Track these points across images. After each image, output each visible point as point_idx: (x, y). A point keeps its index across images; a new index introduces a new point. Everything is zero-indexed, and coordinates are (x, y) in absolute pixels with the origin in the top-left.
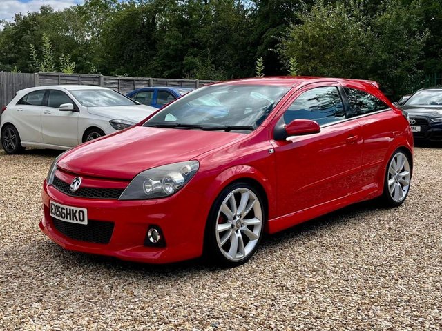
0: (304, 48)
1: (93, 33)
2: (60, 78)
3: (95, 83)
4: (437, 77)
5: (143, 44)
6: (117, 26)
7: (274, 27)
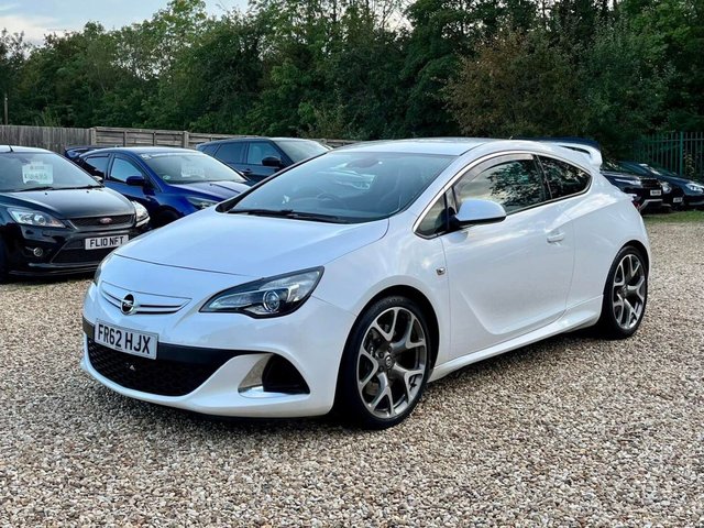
0: (482, 91)
1: (163, 64)
2: (127, 135)
3: (177, 143)
4: (684, 137)
5: (239, 82)
6: (200, 54)
7: (436, 58)
